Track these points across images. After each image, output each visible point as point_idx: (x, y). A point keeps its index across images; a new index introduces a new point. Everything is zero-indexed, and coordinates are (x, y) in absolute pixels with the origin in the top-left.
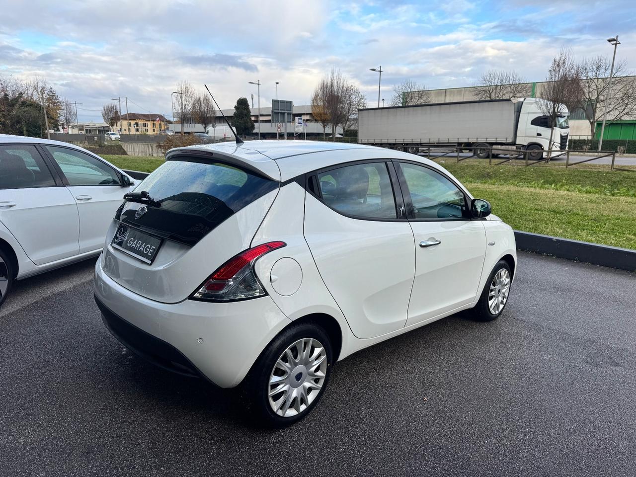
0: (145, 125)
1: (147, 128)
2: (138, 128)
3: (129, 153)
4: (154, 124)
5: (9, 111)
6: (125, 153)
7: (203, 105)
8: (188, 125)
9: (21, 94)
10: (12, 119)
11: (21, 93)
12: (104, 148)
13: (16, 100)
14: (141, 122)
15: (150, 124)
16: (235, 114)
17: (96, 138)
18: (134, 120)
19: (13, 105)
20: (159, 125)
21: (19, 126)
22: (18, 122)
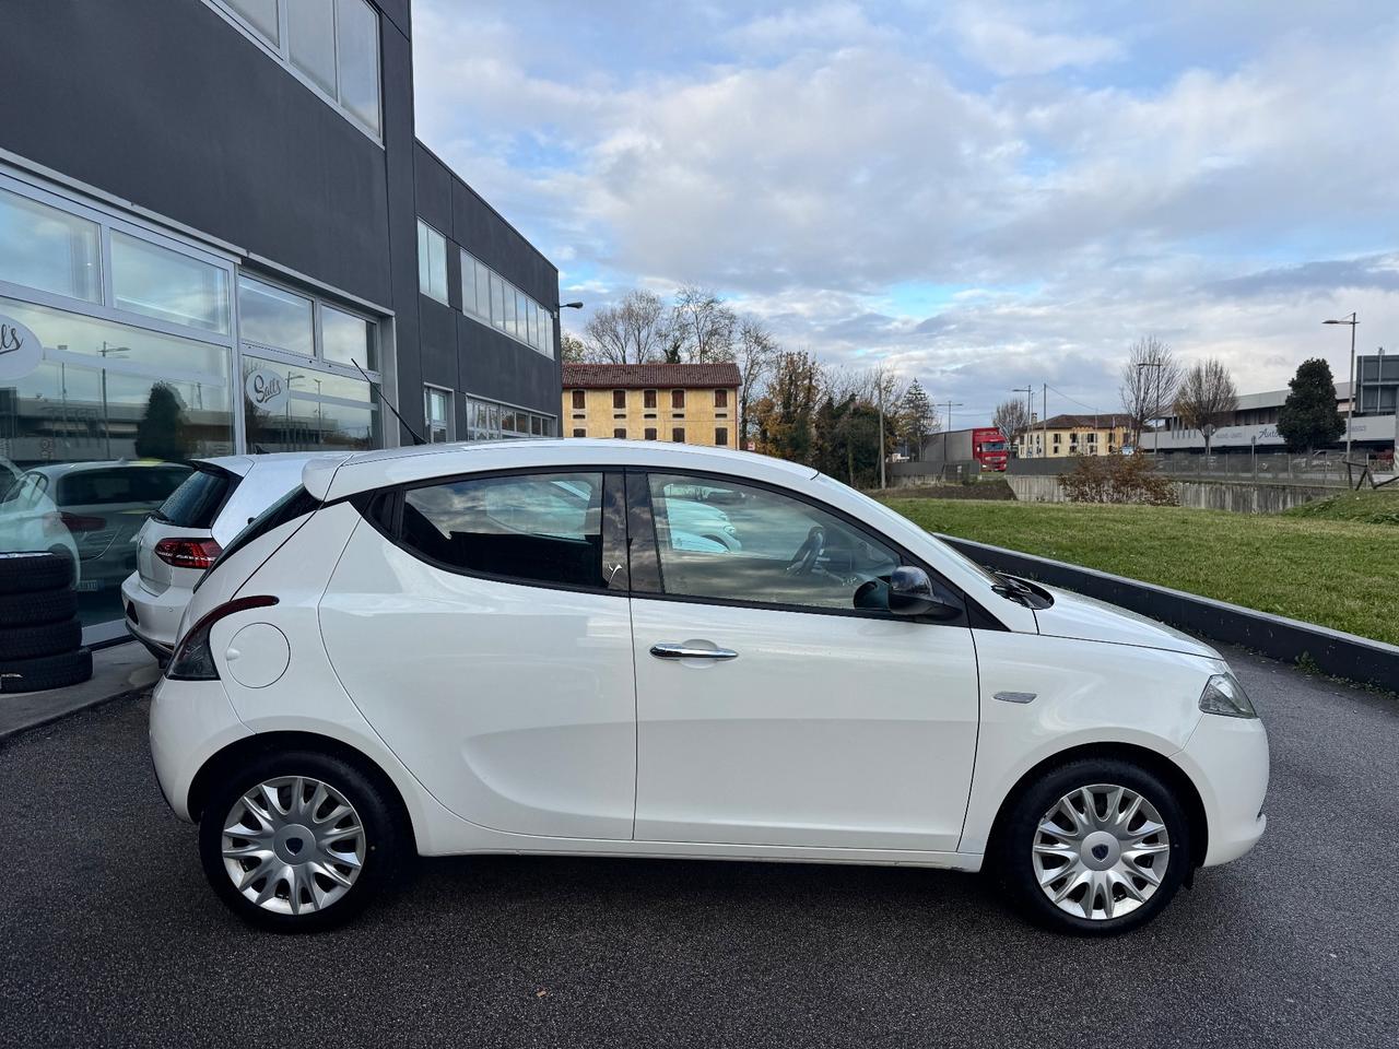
0: (1091, 438)
1: (1094, 444)
2: (1075, 444)
3: (1020, 497)
4: (1111, 435)
5: (832, 427)
6: (1011, 495)
7: (1205, 386)
8: (1181, 432)
9: (853, 397)
10: (833, 440)
11: (853, 395)
12: (972, 487)
13: (845, 406)
14: (1082, 433)
15: (1102, 436)
16: (1289, 400)
17: (960, 467)
18: (1069, 428)
19: (839, 416)
20: (1122, 438)
21: (842, 451)
22: (843, 445)
